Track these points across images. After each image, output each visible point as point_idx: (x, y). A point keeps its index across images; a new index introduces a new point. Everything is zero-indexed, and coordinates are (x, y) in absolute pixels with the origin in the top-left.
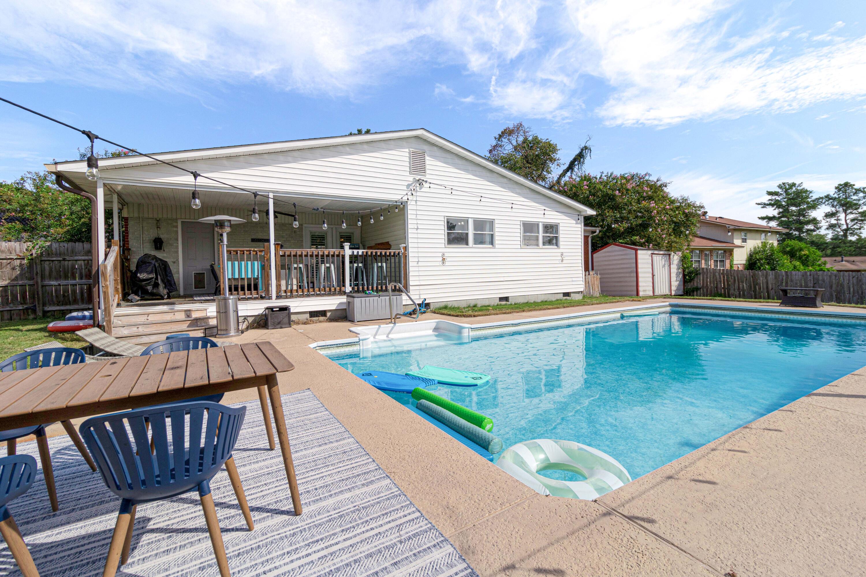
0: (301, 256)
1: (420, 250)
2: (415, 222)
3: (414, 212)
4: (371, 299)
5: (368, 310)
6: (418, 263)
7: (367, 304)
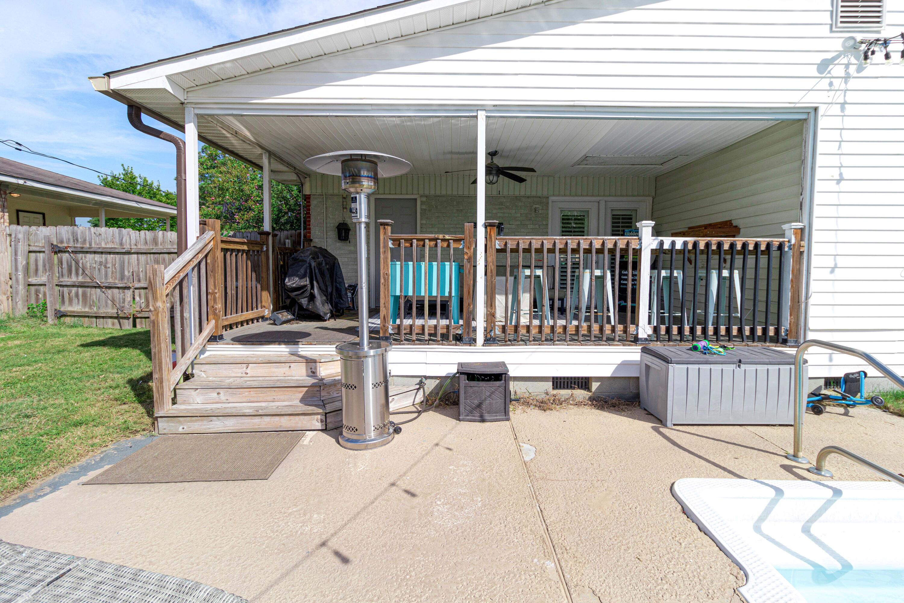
0: (539, 251)
1: (842, 236)
2: (835, 161)
3: (835, 135)
4: (717, 368)
5: (704, 398)
6: (832, 272)
7: (705, 381)
